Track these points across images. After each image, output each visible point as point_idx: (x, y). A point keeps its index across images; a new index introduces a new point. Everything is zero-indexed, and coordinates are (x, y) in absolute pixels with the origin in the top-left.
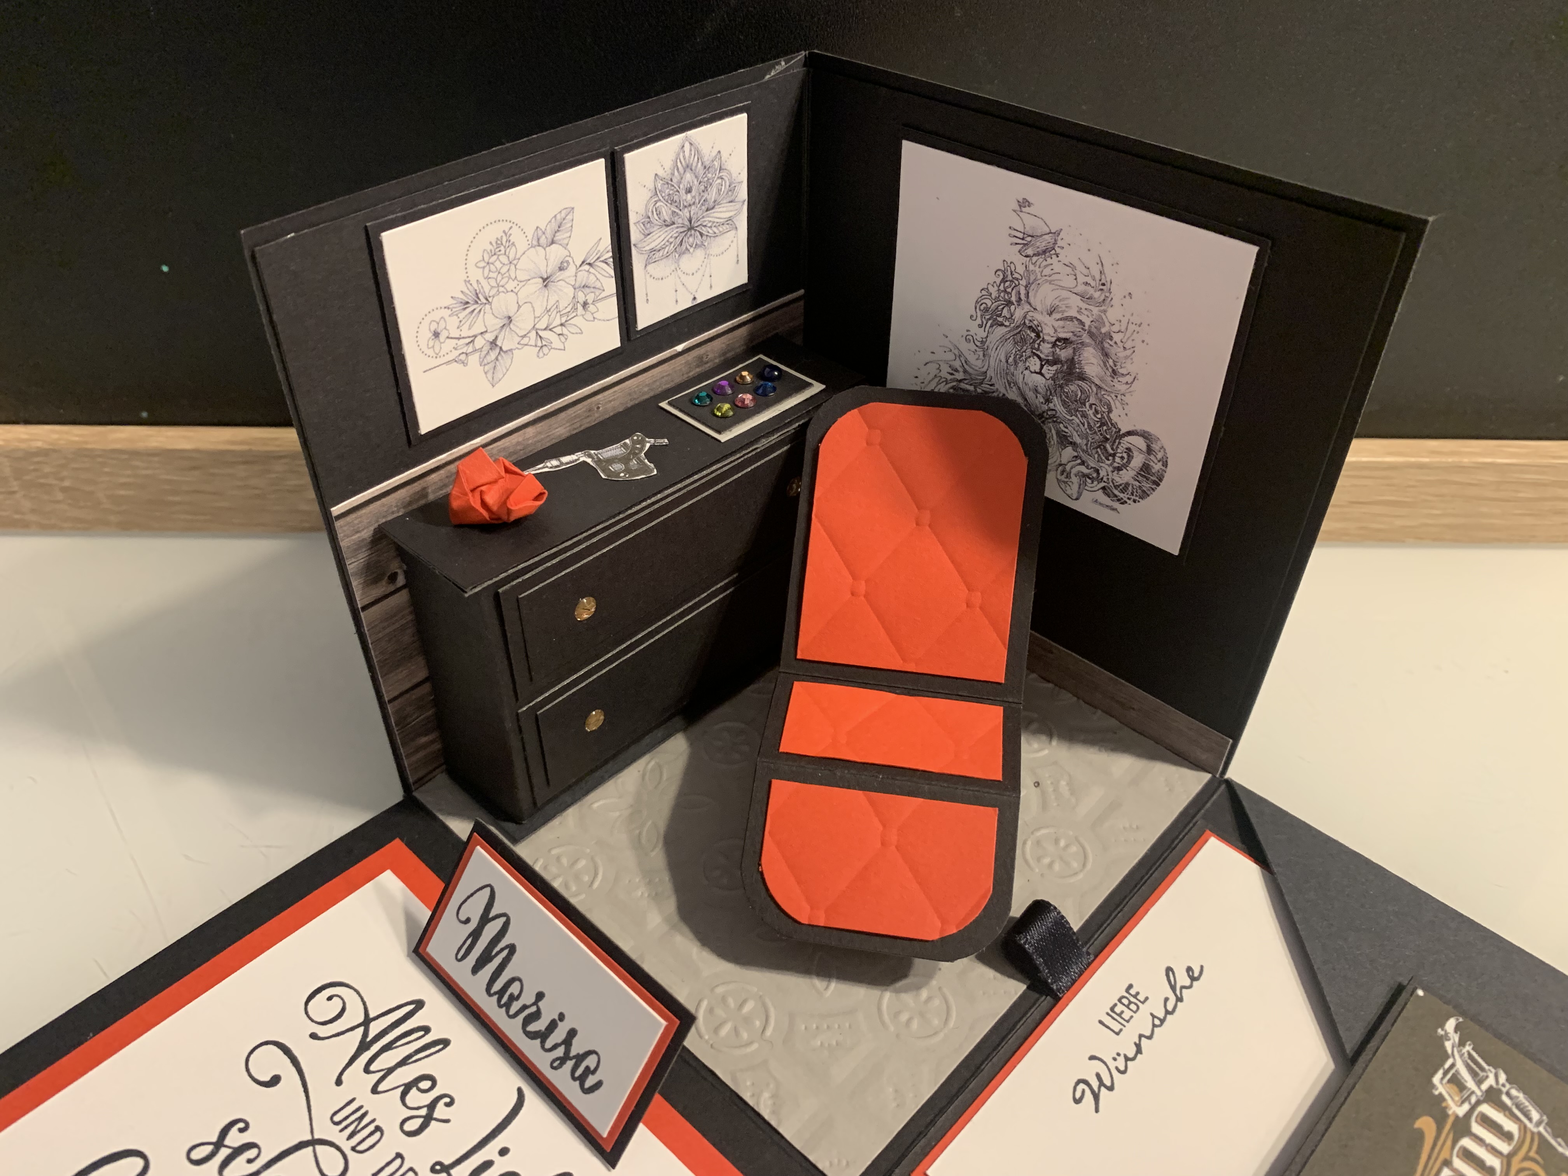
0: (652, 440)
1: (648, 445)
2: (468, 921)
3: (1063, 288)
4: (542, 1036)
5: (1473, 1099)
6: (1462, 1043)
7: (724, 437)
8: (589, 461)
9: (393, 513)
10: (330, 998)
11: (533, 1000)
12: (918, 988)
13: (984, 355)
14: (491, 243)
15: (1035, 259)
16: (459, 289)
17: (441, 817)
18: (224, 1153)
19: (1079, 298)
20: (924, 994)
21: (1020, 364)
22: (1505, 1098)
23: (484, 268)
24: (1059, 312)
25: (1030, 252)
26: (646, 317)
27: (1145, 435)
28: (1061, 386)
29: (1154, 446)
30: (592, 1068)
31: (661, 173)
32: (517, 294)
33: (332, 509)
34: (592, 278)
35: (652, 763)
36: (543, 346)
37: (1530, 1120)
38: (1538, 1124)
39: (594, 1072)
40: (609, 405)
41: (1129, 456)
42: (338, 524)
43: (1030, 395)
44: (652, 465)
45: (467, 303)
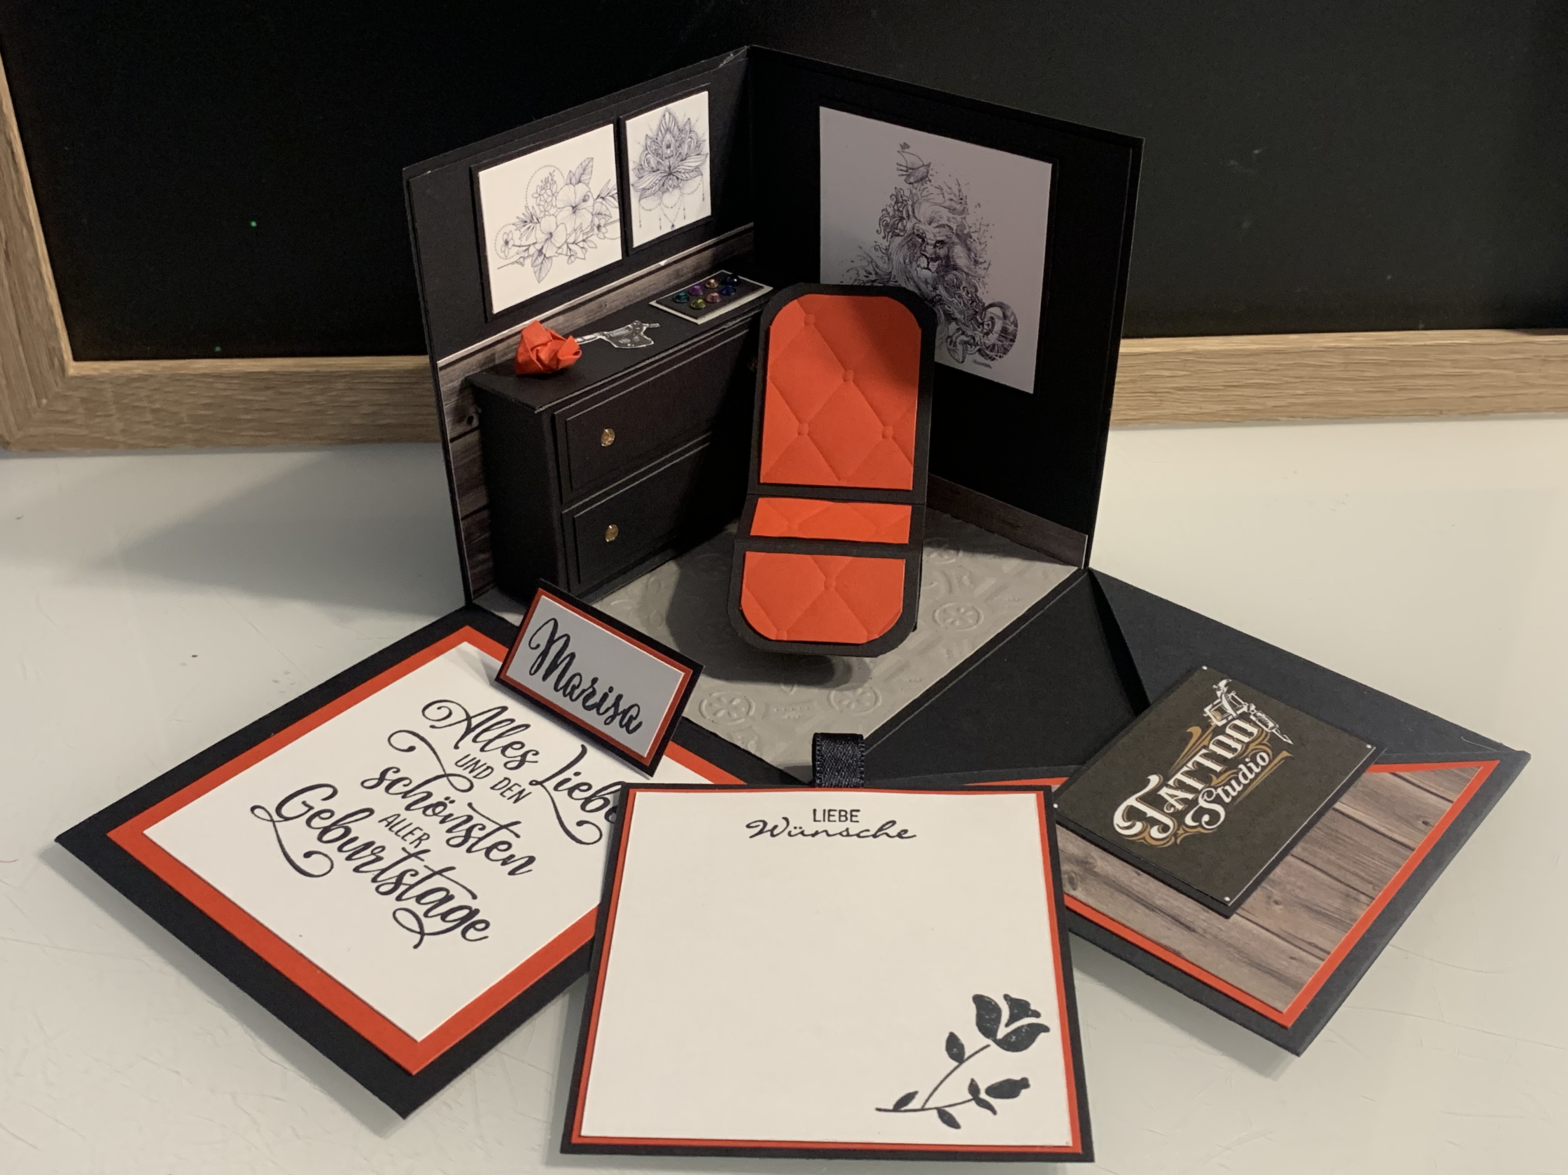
0: (648, 325)
1: (645, 328)
2: (538, 646)
3: (936, 204)
4: (598, 706)
5: (1230, 718)
6: (1229, 692)
7: (700, 321)
8: (604, 338)
9: (473, 370)
10: (439, 708)
11: (590, 685)
12: (855, 688)
13: (889, 260)
14: (542, 181)
15: (916, 185)
16: (520, 212)
17: (497, 613)
18: (386, 783)
19: (947, 210)
20: (860, 691)
21: (914, 263)
22: (1252, 717)
23: (537, 198)
24: (935, 222)
25: (912, 180)
26: (639, 239)
27: (1001, 306)
28: (943, 277)
29: (1008, 313)
30: (634, 716)
31: (650, 134)
32: (556, 217)
33: (438, 362)
34: (604, 209)
35: (652, 579)
36: (571, 256)
37: (1267, 727)
38: (1273, 728)
39: (635, 718)
40: (613, 304)
41: (992, 322)
42: (440, 373)
43: (923, 286)
44: (650, 339)
45: (526, 222)
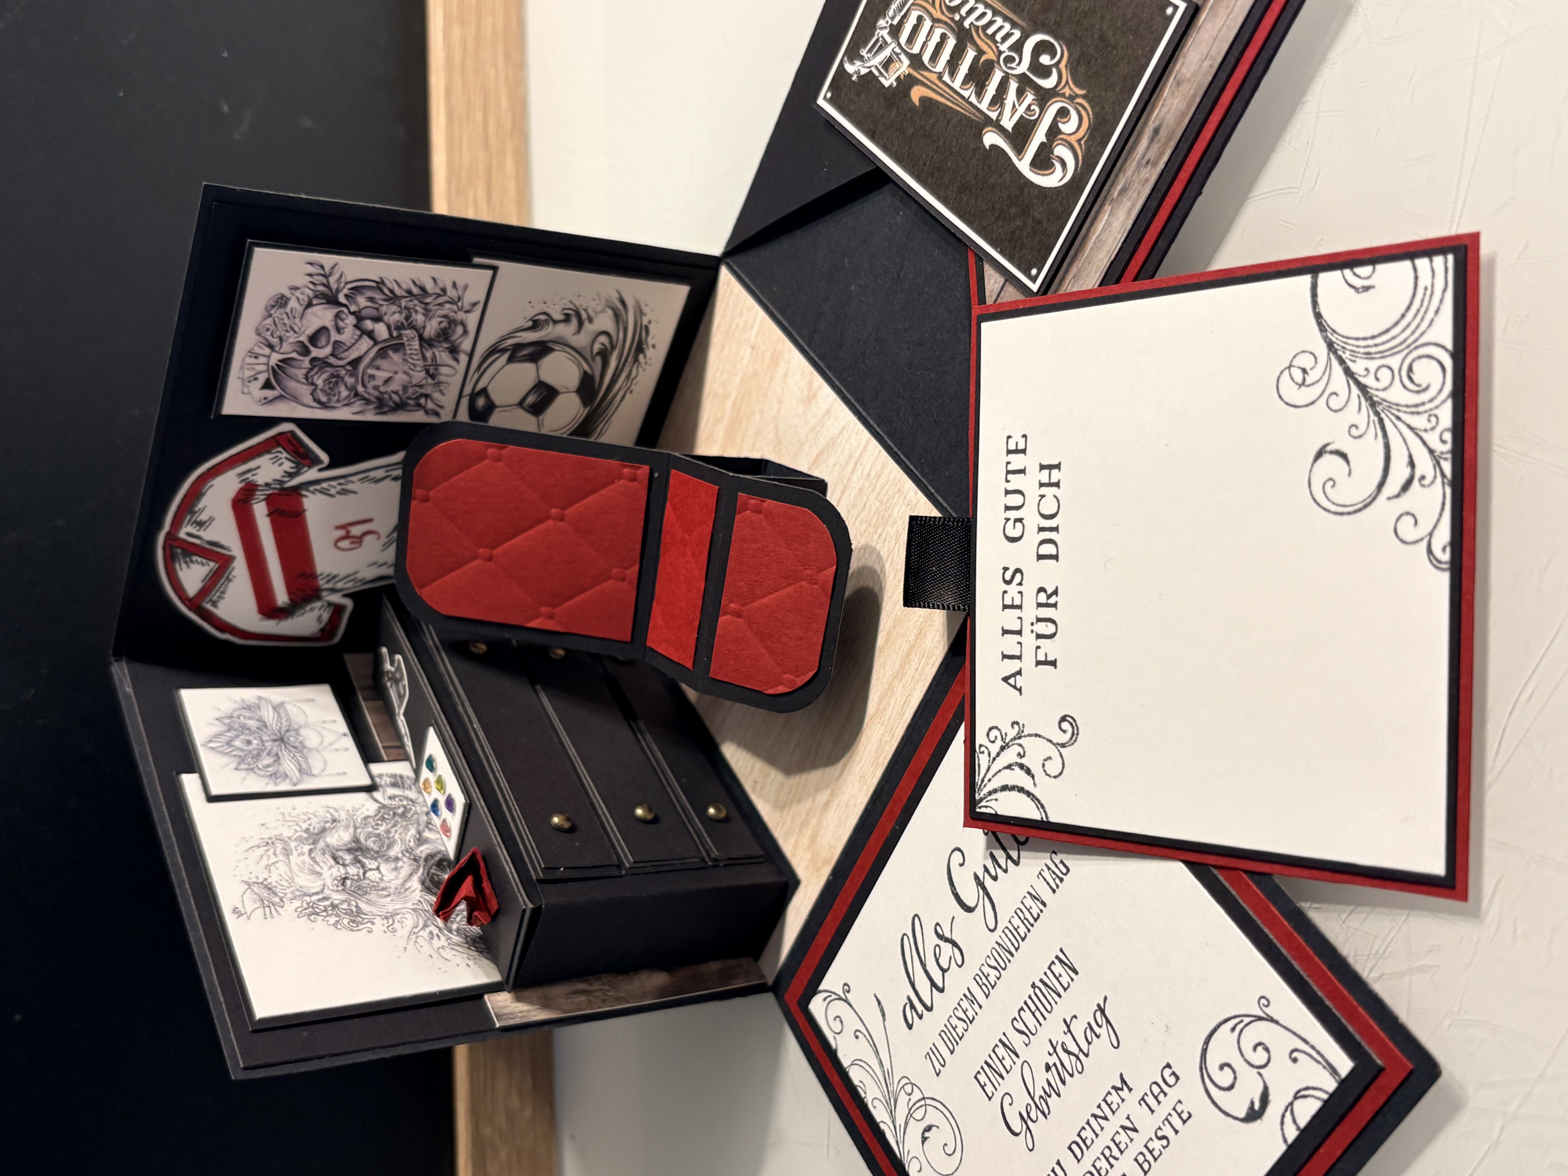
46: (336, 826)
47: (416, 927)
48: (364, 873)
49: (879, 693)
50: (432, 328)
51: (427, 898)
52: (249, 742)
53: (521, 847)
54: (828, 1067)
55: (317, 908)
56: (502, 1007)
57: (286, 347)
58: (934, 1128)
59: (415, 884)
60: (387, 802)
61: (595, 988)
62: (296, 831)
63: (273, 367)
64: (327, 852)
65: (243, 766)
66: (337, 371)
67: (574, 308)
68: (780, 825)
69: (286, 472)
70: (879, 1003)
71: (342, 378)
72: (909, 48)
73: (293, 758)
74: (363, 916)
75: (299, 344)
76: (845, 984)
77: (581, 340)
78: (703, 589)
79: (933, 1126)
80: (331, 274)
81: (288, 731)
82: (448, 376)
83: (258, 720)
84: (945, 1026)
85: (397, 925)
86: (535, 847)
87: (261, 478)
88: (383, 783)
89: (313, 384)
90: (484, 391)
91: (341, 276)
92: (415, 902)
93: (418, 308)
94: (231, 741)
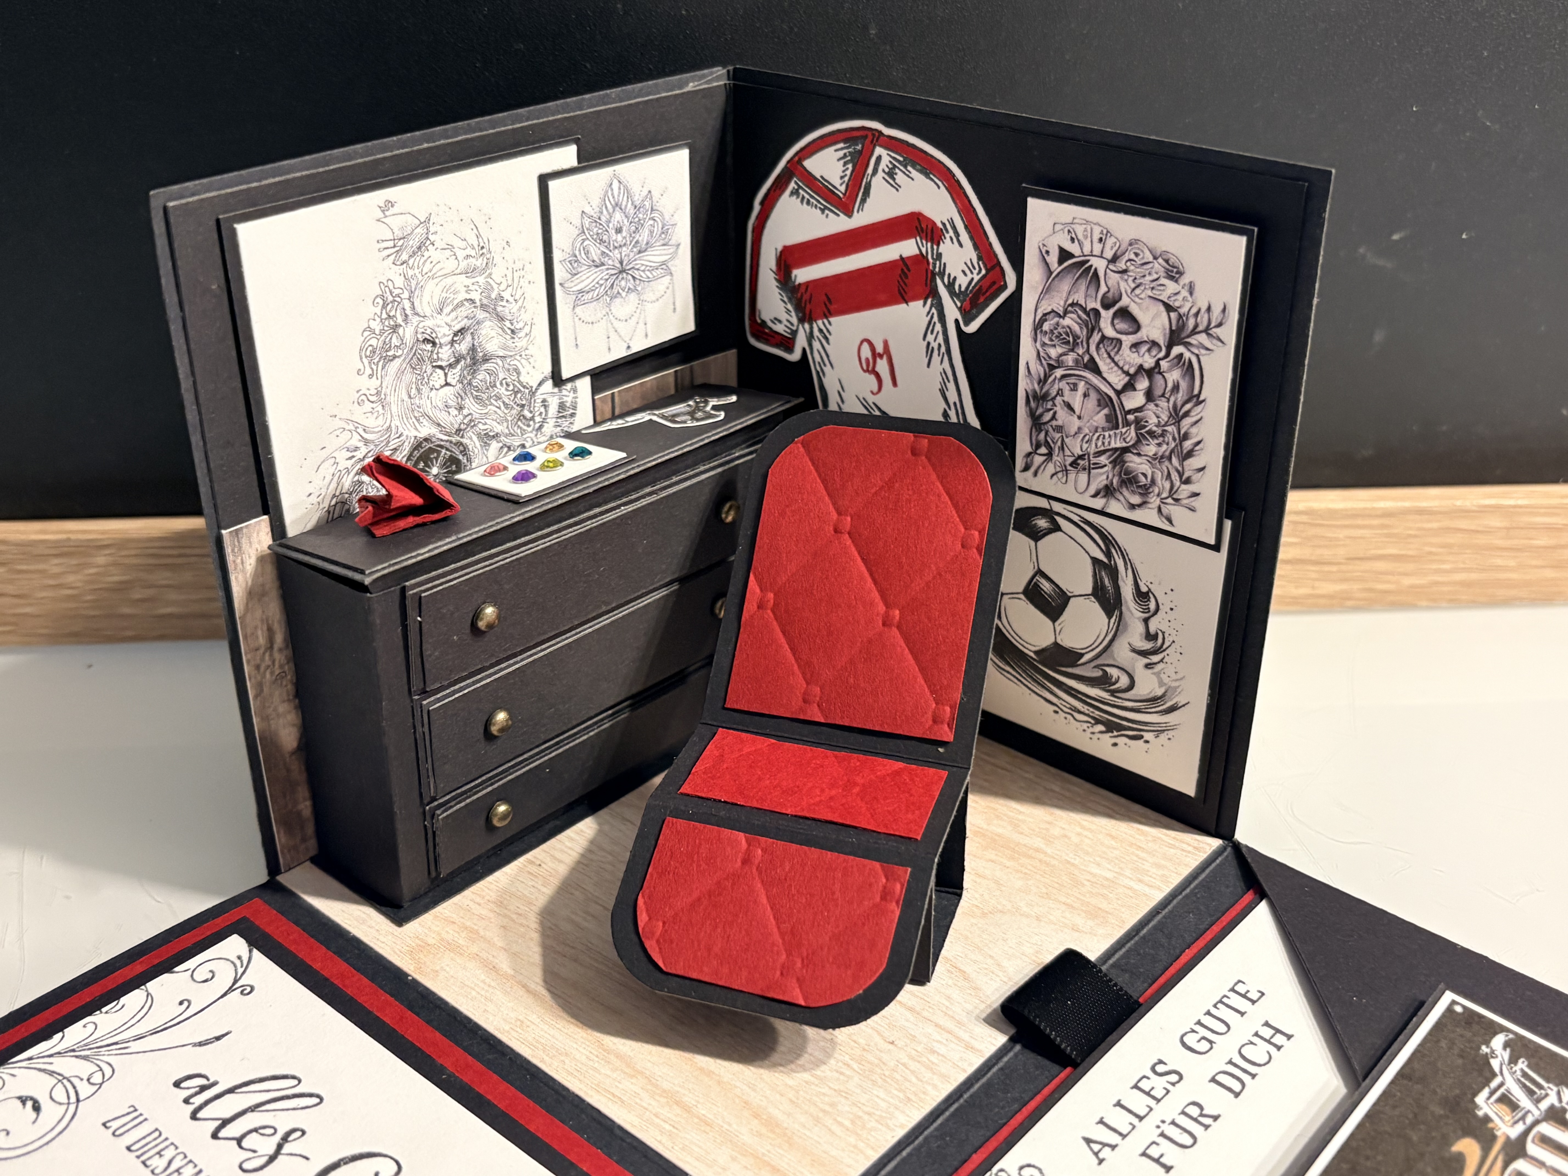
46: (507, 334)
47: (364, 430)
48: (441, 367)
49: (631, 1054)
50: (1137, 464)
51: (406, 444)
52: (619, 231)
53: (453, 566)
54: (153, 959)
55: (393, 306)
56: (249, 538)
57: (1114, 278)
58: (33, 1115)
59: (426, 430)
60: (539, 397)
61: (277, 656)
62: (499, 284)
63: (1088, 261)
64: (471, 321)
65: (587, 222)
66: (1082, 342)
67: (1165, 647)
68: (478, 900)
69: (955, 278)
70: (218, 1038)
71: (1072, 350)
72: (1534, 1138)
73: (598, 283)
74: (381, 364)
75: (1117, 295)
76: (252, 989)
77: (1122, 653)
78: (784, 812)
79: (38, 1114)
80: (1209, 335)
81: (634, 278)
82: (1076, 481)
83: (647, 243)
84: (166, 1139)
85: (368, 406)
86: (452, 583)
87: (947, 248)
88: (564, 392)
89: (1066, 312)
90: (1057, 528)
91: (1207, 349)
92: (400, 429)
93: (1165, 447)
94: (621, 209)
